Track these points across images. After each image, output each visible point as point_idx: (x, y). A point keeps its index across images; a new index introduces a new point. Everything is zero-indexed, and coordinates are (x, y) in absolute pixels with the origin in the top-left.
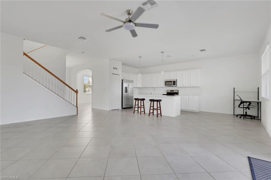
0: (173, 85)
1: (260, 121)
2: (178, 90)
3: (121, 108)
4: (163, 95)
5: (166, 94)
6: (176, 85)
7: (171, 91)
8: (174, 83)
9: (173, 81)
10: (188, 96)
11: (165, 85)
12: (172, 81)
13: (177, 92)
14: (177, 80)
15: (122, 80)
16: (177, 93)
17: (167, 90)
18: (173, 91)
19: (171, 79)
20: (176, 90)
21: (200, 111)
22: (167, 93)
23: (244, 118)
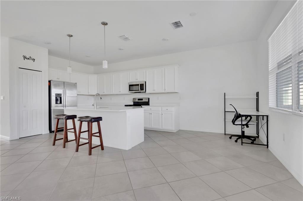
0: (141, 90)
1: (268, 147)
2: (149, 98)
3: (48, 132)
4: (126, 106)
5: (132, 104)
6: (144, 91)
7: (139, 100)
8: (142, 87)
9: (140, 84)
10: (160, 108)
11: (130, 90)
12: (138, 85)
13: (147, 101)
14: (145, 82)
15: (50, 82)
16: (147, 103)
17: (134, 99)
18: (142, 100)
19: (138, 80)
20: (146, 98)
21: (179, 130)
22: (134, 102)
23: (242, 143)
